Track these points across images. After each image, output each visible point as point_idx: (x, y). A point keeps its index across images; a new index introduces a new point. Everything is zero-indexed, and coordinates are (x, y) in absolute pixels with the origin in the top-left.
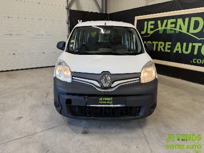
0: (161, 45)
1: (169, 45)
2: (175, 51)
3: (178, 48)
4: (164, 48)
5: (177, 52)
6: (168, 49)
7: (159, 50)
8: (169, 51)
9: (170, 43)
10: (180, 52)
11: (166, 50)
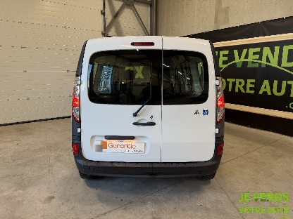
0: (240, 83)
1: (251, 83)
2: (261, 93)
3: (265, 88)
4: (245, 87)
5: (265, 93)
6: (251, 89)
7: (237, 90)
8: (253, 92)
9: (254, 81)
10: (269, 93)
11: (248, 91)
